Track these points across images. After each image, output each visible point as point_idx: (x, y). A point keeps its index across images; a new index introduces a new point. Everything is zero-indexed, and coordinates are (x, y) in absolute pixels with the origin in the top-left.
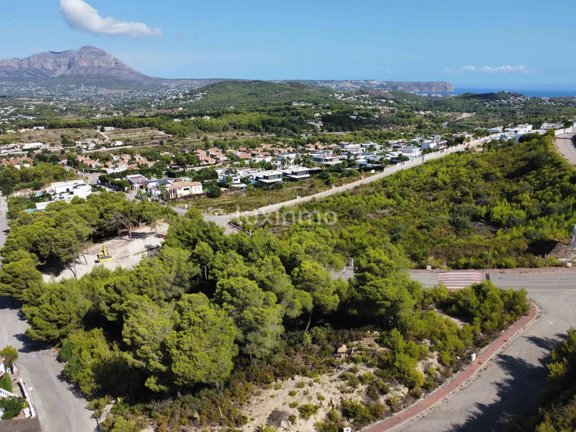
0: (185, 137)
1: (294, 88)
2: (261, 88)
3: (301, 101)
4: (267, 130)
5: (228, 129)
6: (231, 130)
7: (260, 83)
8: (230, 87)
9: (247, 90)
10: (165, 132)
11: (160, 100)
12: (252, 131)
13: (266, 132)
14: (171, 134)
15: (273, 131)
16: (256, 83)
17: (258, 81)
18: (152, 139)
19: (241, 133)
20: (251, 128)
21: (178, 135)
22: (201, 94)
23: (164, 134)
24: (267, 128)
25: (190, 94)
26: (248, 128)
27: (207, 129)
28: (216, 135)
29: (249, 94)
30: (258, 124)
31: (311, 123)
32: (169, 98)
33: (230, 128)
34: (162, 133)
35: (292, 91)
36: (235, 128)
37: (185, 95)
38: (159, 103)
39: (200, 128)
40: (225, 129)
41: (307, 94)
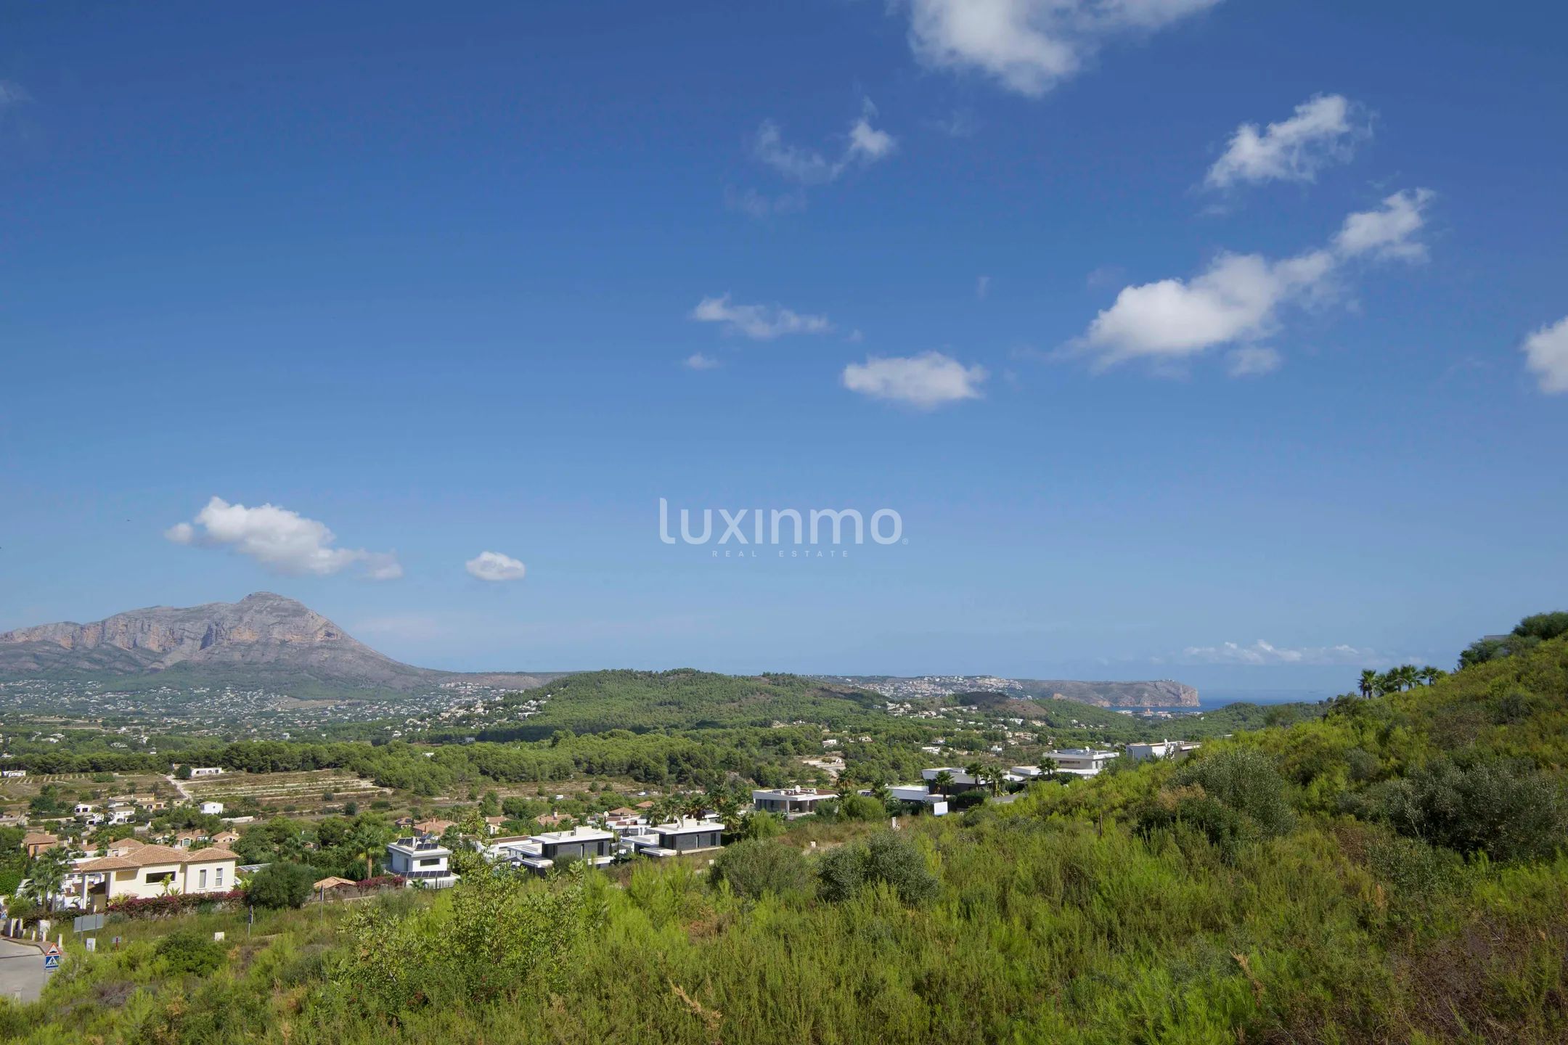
0: (430, 794)
1: (778, 689)
2: (693, 688)
3: (797, 719)
4: (681, 777)
5: (567, 774)
6: (575, 778)
7: (692, 676)
8: (610, 687)
9: (657, 694)
10: (376, 783)
11: (422, 719)
12: (637, 779)
13: (680, 782)
14: (391, 786)
15: (697, 780)
16: (682, 676)
17: (686, 671)
18: (327, 798)
19: (601, 785)
20: (639, 772)
21: (413, 788)
22: (533, 703)
23: (370, 786)
24: (681, 772)
25: (505, 705)
26: (628, 772)
27: (503, 773)
28: (529, 790)
29: (661, 704)
30: (658, 760)
31: (812, 762)
32: (447, 715)
33: (574, 772)
34: (366, 784)
35: (775, 694)
36: (589, 772)
37: (490, 706)
38: (415, 726)
39: (484, 773)
40: (560, 774)
41: (814, 703)
